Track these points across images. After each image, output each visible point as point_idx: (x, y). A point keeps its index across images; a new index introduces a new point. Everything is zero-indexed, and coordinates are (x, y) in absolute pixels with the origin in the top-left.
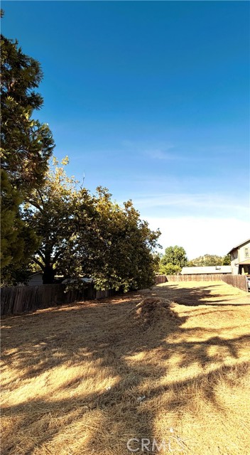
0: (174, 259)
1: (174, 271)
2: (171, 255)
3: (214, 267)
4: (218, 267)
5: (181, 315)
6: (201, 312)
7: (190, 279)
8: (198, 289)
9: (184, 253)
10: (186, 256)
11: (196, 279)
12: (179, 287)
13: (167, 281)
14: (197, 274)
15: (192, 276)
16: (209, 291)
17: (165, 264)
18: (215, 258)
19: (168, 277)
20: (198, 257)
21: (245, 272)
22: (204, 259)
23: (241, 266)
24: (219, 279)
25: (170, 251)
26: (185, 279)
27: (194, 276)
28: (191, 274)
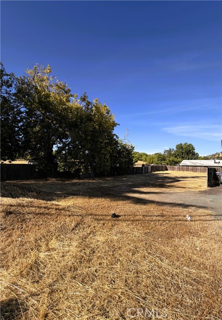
2: (181, 150)
3: (213, 161)
13: (167, 170)
14: (195, 166)
22: (221, 155)
25: (180, 147)
26: (183, 170)
27: (192, 167)
28: (189, 166)
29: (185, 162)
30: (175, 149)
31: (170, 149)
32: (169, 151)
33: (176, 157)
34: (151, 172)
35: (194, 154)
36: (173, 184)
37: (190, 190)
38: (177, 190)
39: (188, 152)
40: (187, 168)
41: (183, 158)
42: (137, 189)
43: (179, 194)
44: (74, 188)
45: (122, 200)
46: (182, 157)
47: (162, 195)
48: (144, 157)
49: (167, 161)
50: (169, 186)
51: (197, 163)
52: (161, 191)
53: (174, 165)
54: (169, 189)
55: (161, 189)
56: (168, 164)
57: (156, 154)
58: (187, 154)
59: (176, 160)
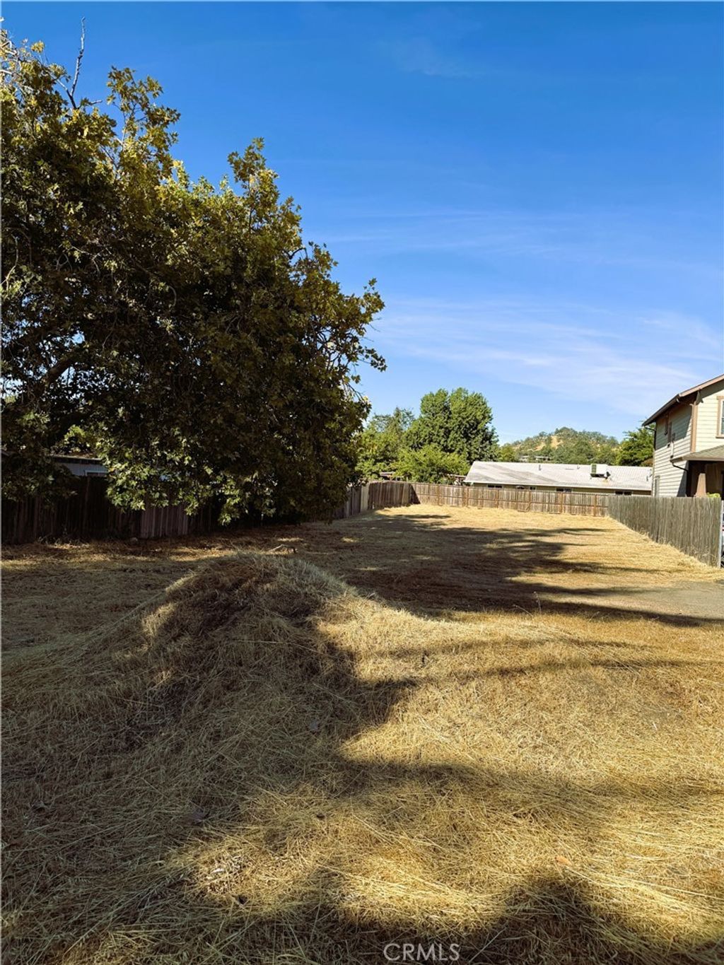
0: (447, 432)
1: (443, 471)
2: (440, 420)
3: (587, 469)
4: (602, 469)
5: (368, 670)
6: (492, 659)
7: (496, 503)
8: (517, 536)
9: (487, 416)
10: (490, 427)
11: (516, 504)
12: (449, 525)
13: (415, 501)
14: (522, 487)
15: (505, 491)
16: (557, 548)
17: (417, 447)
18: (592, 442)
19: (419, 488)
20: (532, 434)
21: (710, 490)
22: (555, 444)
23: (695, 468)
24: (601, 510)
25: (436, 404)
27: (512, 492)
28: (499, 486)
29: (481, 471)
30: (417, 413)
34: (372, 508)
39: (467, 428)
51: (527, 474)
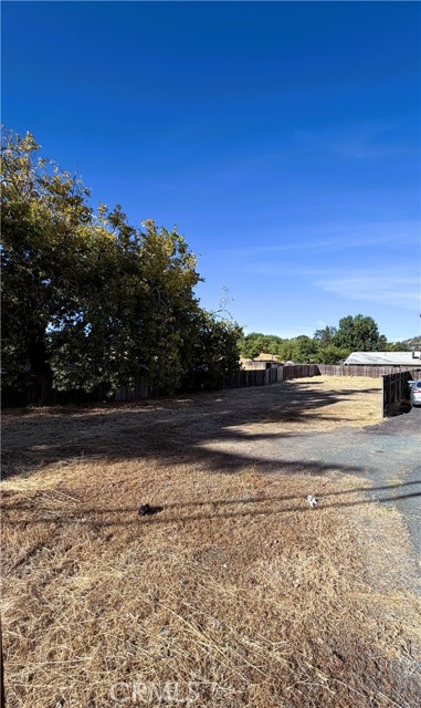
2: (349, 331)
3: (411, 354)
7: (360, 374)
9: (374, 327)
11: (370, 374)
13: (319, 374)
14: (375, 365)
15: (366, 368)
19: (321, 367)
25: (347, 323)
26: (351, 373)
28: (362, 365)
29: (357, 357)
30: (338, 328)
31: (328, 329)
32: (326, 332)
33: (338, 345)
34: (285, 379)
35: (375, 338)
36: (318, 411)
37: (349, 424)
38: (320, 426)
39: (363, 335)
40: (359, 369)
41: (354, 348)
42: (234, 428)
43: (321, 436)
44: (86, 433)
45: (185, 462)
46: (352, 345)
47: (284, 441)
48: (274, 344)
49: (320, 355)
50: (308, 417)
51: (378, 358)
52: (285, 431)
53: (334, 364)
54: (303, 425)
55: (288, 424)
56: (321, 361)
57: (298, 338)
58: (362, 338)
59: (338, 351)
